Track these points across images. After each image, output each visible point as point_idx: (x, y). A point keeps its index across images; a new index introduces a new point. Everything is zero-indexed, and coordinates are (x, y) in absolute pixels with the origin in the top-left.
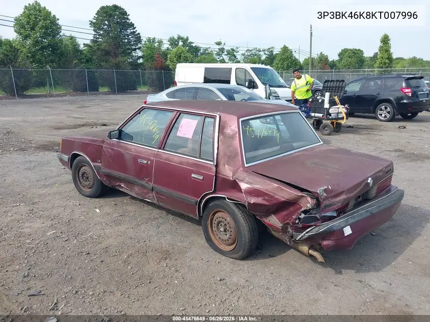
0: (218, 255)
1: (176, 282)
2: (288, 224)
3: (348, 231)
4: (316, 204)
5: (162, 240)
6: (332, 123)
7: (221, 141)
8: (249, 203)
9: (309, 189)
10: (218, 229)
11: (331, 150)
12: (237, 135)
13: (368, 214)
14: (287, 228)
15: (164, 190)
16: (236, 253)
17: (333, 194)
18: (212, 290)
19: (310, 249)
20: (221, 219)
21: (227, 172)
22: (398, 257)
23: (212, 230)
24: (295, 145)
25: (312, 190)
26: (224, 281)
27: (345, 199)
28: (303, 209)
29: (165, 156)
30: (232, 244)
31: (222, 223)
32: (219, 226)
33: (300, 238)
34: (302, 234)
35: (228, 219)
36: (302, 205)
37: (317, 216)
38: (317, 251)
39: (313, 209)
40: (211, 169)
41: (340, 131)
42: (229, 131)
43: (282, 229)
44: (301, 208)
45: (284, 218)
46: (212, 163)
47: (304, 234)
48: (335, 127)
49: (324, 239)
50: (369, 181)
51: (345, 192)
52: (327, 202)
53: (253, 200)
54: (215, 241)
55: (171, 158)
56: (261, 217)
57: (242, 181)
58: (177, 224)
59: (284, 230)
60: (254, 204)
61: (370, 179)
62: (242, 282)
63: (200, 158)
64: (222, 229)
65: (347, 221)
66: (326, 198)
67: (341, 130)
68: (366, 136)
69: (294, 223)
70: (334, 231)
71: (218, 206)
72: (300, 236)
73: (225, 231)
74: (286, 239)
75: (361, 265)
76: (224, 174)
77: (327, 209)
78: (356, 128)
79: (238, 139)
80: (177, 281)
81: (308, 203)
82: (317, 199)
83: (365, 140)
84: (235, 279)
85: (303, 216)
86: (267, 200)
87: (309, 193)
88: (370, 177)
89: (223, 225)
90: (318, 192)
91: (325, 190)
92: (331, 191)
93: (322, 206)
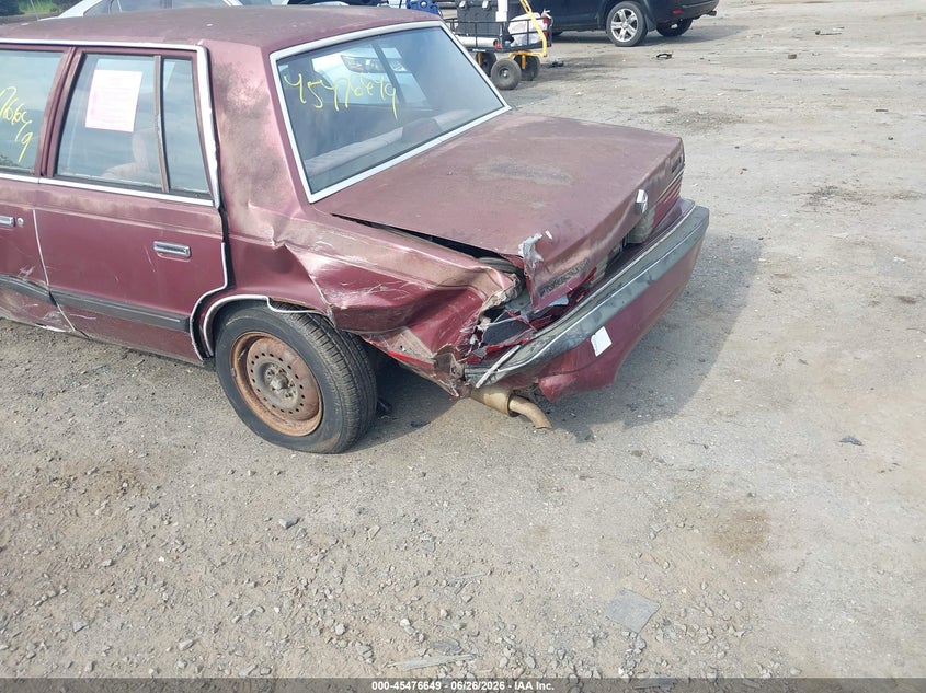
0: (277, 452)
1: (162, 559)
2: (449, 349)
3: (601, 342)
4: (517, 288)
5: (114, 439)
6: (518, 59)
7: (223, 130)
8: (336, 311)
9: (496, 250)
10: (265, 383)
11: (535, 124)
12: (271, 107)
13: (645, 285)
14: (448, 360)
15: (85, 297)
16: (325, 439)
17: (560, 250)
18: (269, 560)
19: (510, 398)
20: (267, 359)
21: (258, 225)
22: (708, 370)
23: (250, 388)
24: (441, 120)
25: (504, 251)
26: (301, 526)
27: (588, 260)
28: (485, 307)
29: (62, 197)
30: (311, 417)
31: (272, 368)
32: (267, 376)
33: (485, 382)
34: (490, 372)
35: (288, 356)
36: (481, 295)
37: (524, 317)
38: (528, 400)
39: (510, 301)
40: (207, 221)
41: (535, 76)
42: (243, 97)
43: (435, 365)
44: (480, 303)
45: (438, 334)
46: (209, 203)
47: (496, 370)
48: (524, 67)
49: (544, 374)
50: (639, 200)
51: (588, 241)
52: (545, 277)
53: (346, 300)
54: (263, 416)
55: (81, 199)
56: (377, 340)
57: (305, 247)
58: (155, 380)
59: (442, 364)
60: (350, 309)
61: (641, 192)
62: (349, 517)
63: (172, 192)
64: (276, 384)
65: (596, 317)
66: (543, 266)
67: (539, 74)
68: (593, 83)
69: (465, 347)
70: (569, 350)
71: (251, 324)
72: (485, 377)
73: (285, 385)
74: (448, 384)
75: (632, 407)
76: (249, 230)
77: (545, 294)
78: (569, 66)
79: (273, 118)
80: (167, 556)
81: (496, 287)
82: (520, 273)
83: (591, 92)
84: (329, 515)
85: (486, 324)
86: (386, 296)
87: (495, 260)
88: (640, 187)
89: (277, 372)
90: (521, 253)
91: (538, 246)
92: (554, 244)
93: (535, 289)
